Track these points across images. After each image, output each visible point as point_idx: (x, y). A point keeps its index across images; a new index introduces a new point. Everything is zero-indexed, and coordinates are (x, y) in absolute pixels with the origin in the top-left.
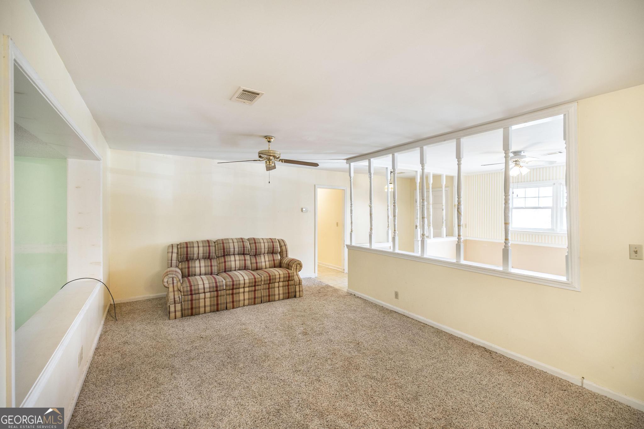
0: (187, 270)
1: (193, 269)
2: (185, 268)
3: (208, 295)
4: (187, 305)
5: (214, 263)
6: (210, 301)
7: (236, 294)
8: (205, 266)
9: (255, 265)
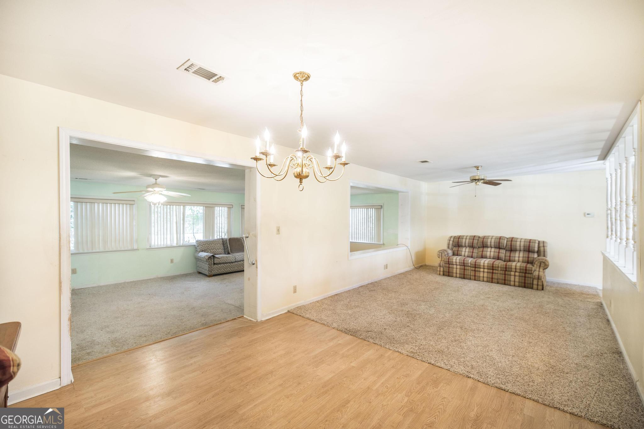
0: (457, 252)
1: (461, 252)
2: (456, 251)
3: (458, 267)
4: (446, 269)
5: (476, 251)
6: (460, 271)
7: (478, 271)
8: (469, 252)
9: (508, 258)
